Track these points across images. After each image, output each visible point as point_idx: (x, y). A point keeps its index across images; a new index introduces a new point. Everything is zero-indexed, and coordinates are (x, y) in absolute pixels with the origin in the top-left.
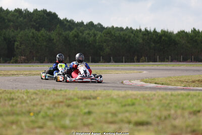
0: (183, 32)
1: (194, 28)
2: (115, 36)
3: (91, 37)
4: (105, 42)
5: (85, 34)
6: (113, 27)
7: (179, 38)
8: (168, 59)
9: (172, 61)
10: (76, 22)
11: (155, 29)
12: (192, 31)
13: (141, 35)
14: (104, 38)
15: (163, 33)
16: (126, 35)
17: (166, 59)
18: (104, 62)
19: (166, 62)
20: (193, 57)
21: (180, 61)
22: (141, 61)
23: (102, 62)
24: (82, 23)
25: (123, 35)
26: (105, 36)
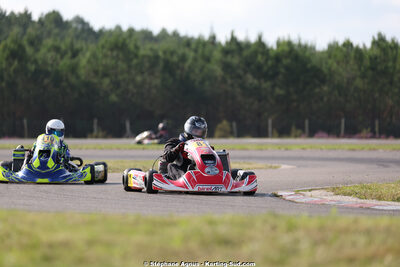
0: (348, 44)
1: (380, 35)
2: (136, 56)
3: (62, 57)
4: (105, 75)
5: (43, 50)
6: (118, 28)
7: (335, 65)
8: (301, 127)
9: (312, 133)
10: (8, 14)
11: (260, 38)
12: (374, 43)
13: (217, 55)
14: (104, 62)
15: (286, 48)
16: (172, 53)
17: (293, 128)
18: (105, 137)
19: (296, 137)
20: (377, 123)
21: (338, 136)
22: (217, 133)
23: (97, 137)
24: (27, 16)
25: (165, 52)
26: (105, 56)
